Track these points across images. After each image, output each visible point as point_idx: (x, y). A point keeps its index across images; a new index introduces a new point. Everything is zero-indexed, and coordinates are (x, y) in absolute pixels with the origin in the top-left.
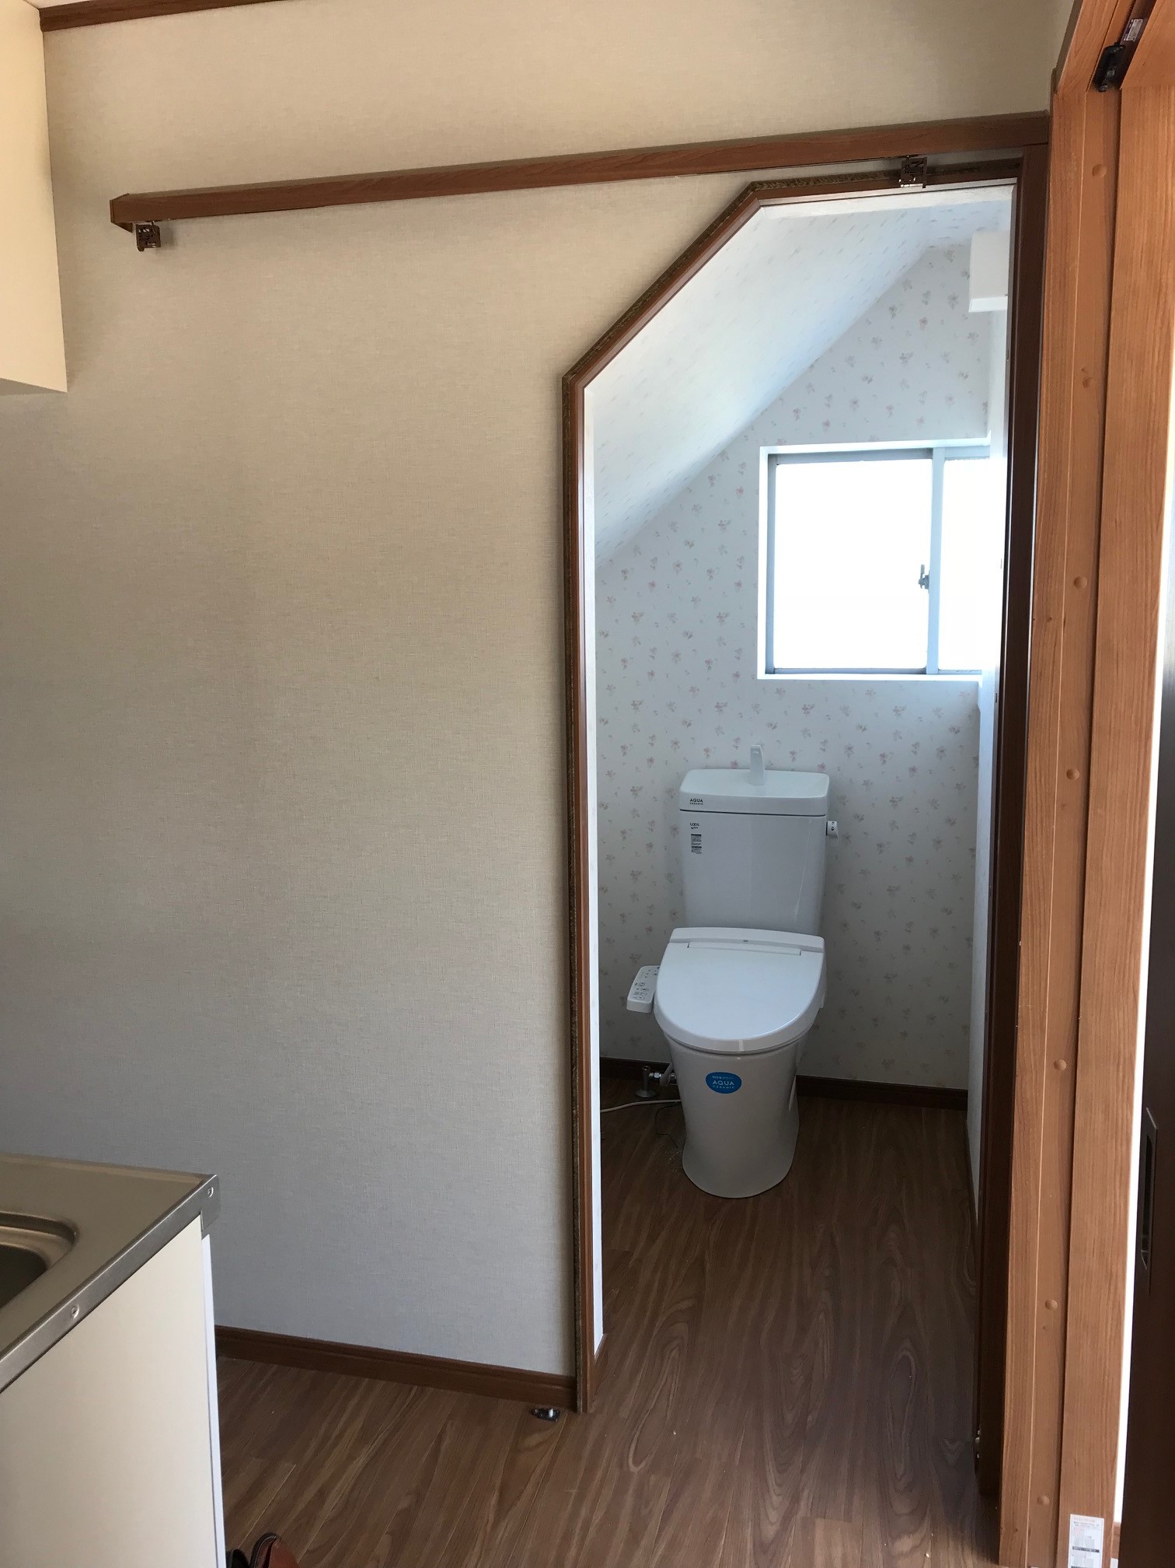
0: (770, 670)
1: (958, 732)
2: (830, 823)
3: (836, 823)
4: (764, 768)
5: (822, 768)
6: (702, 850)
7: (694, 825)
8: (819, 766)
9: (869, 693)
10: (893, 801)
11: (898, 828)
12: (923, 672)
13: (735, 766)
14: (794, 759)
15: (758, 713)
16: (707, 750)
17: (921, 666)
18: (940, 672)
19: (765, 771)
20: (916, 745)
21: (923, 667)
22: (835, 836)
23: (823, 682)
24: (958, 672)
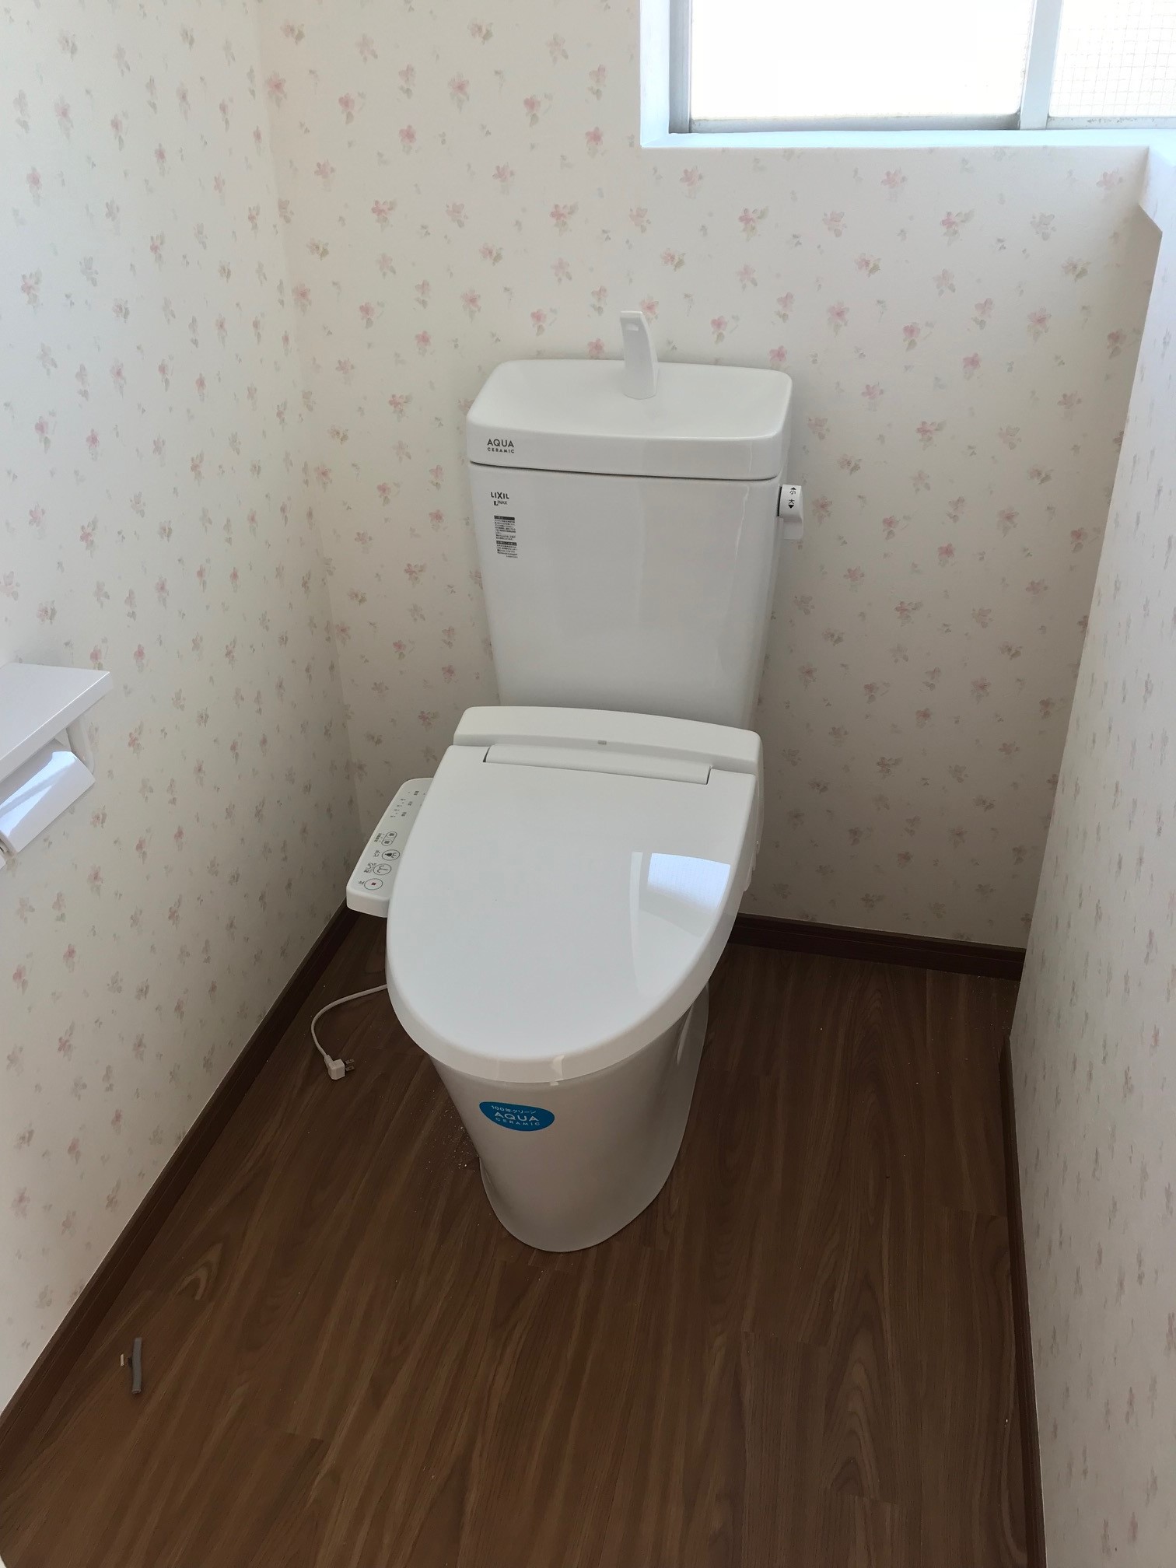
0: (680, 125)
1: (1083, 272)
2: (787, 489)
3: (799, 489)
4: (654, 355)
5: (777, 358)
6: (518, 550)
7: (500, 497)
8: (772, 351)
9: (892, 180)
10: (923, 430)
11: (928, 487)
12: (1011, 123)
13: (596, 352)
14: (720, 337)
15: (643, 230)
16: (537, 317)
17: (1007, 109)
18: (1053, 124)
19: (656, 365)
20: (986, 306)
21: (1012, 111)
22: (794, 519)
23: (789, 153)
24: (1092, 123)
